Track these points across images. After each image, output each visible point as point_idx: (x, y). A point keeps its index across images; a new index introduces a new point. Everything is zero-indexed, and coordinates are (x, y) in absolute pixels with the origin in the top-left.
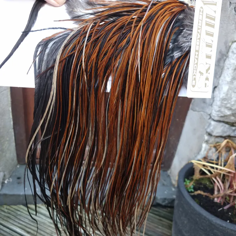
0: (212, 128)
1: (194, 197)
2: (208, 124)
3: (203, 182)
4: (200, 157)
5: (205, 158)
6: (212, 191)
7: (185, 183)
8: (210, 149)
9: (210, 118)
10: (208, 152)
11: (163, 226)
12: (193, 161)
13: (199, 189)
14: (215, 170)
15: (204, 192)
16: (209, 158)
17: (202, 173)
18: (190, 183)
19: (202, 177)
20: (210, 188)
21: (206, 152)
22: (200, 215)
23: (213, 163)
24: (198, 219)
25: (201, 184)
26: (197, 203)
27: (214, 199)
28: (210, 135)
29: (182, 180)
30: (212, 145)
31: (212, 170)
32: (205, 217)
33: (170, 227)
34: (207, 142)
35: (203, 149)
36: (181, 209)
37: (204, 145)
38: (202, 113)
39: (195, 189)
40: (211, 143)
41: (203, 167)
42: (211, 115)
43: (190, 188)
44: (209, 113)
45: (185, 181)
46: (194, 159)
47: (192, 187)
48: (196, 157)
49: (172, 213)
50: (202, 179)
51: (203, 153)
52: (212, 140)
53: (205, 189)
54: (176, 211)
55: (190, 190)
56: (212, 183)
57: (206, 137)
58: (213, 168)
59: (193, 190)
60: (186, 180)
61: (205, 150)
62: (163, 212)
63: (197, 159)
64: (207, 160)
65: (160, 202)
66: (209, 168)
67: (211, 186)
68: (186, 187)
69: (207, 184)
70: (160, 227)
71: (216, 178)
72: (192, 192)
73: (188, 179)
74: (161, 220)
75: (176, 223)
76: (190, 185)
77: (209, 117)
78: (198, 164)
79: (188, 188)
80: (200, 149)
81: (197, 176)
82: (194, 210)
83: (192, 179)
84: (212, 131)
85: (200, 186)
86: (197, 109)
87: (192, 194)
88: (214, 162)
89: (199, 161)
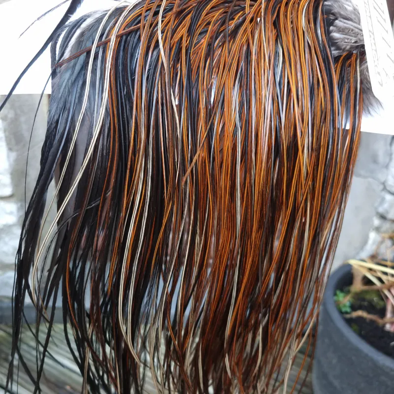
0: (386, 206)
1: (350, 322)
2: (379, 200)
3: (368, 297)
4: (365, 254)
5: (373, 258)
6: (382, 313)
7: (335, 298)
8: (382, 242)
9: (385, 189)
10: (378, 247)
12: (353, 262)
13: (360, 308)
14: (390, 278)
15: (369, 312)
16: (380, 257)
17: (367, 282)
18: (344, 297)
19: (366, 288)
20: (378, 307)
21: (374, 247)
22: (357, 351)
23: (386, 266)
24: (354, 358)
25: (364, 300)
26: (355, 331)
27: (384, 326)
28: (383, 217)
30: (386, 235)
31: (384, 278)
32: (367, 355)
34: (378, 229)
35: (370, 242)
36: (327, 340)
37: (373, 236)
38: (370, 180)
39: (354, 308)
40: (385, 232)
41: (369, 272)
42: (386, 184)
43: (345, 306)
44: (383, 180)
45: (335, 294)
46: (354, 258)
47: (348, 304)
48: (358, 253)
50: (366, 292)
51: (370, 248)
52: (387, 226)
53: (371, 308)
54: (319, 342)
55: (344, 310)
56: (382, 299)
57: (377, 222)
58: (385, 274)
59: (348, 310)
60: (338, 292)
61: (374, 243)
63: (358, 258)
64: (375, 260)
66: (380, 275)
67: (381, 303)
68: (337, 305)
69: (373, 300)
71: (389, 291)
72: (347, 313)
73: (342, 290)
76: (345, 300)
77: (381, 187)
78: (361, 266)
79: (341, 305)
80: (365, 242)
81: (357, 286)
82: (348, 342)
83: (348, 292)
84: (387, 212)
85: (362, 303)
86: (362, 172)
87: (348, 316)
88: (389, 263)
89: (363, 261)
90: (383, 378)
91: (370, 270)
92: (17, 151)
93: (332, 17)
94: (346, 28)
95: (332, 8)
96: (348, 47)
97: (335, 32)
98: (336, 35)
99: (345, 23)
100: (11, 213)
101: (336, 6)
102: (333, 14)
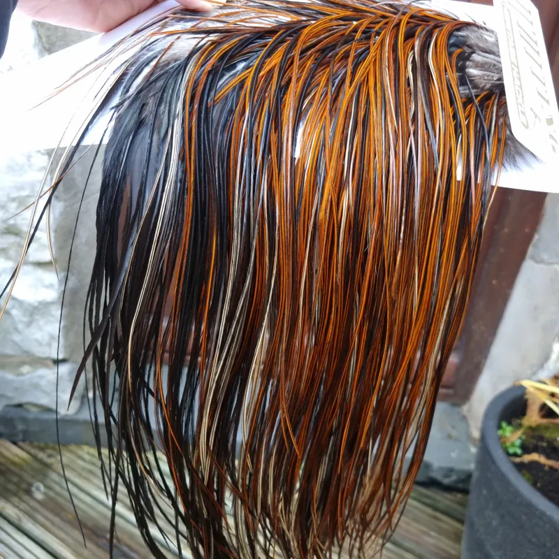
1: (520, 467)
3: (547, 435)
4: (544, 374)
5: (557, 379)
7: (500, 432)
11: (441, 531)
13: (536, 449)
15: (548, 457)
17: (547, 412)
18: (513, 432)
19: (545, 421)
22: (530, 506)
24: (524, 518)
25: (541, 438)
26: (528, 480)
29: (492, 423)
32: (543, 514)
33: (457, 538)
35: (554, 357)
36: (485, 492)
37: (557, 348)
39: (526, 449)
41: (550, 398)
43: (513, 445)
45: (499, 427)
46: (529, 378)
47: (518, 442)
48: (534, 373)
49: (463, 504)
50: (547, 428)
51: (553, 366)
53: (552, 451)
54: (472, 497)
55: (511, 451)
59: (519, 451)
60: (504, 424)
61: (558, 359)
62: (445, 499)
63: (535, 378)
65: (438, 476)
68: (502, 442)
70: (433, 534)
72: (515, 455)
73: (509, 423)
74: (436, 518)
75: (472, 525)
76: (513, 436)
78: (538, 389)
79: (508, 444)
80: (546, 357)
81: (533, 417)
82: (517, 494)
83: (520, 426)
85: (540, 444)
87: (518, 460)
89: (544, 383)
91: (552, 395)
93: (467, 50)
94: (486, 63)
95: (467, 40)
96: (488, 86)
97: (471, 67)
98: (472, 71)
99: (484, 57)
100: (51, 286)
101: (472, 37)
102: (469, 46)
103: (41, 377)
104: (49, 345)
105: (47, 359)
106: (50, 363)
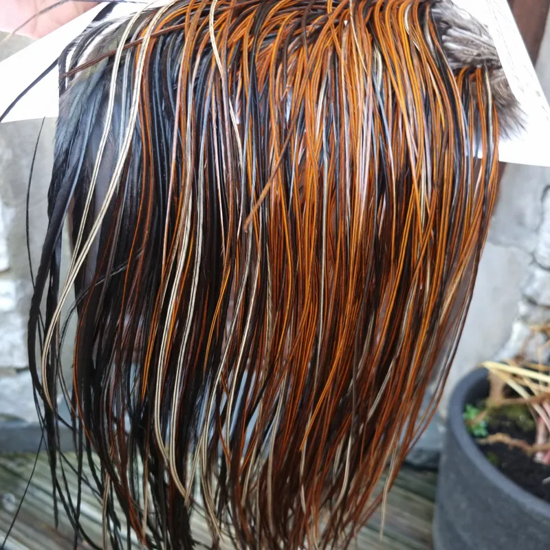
0: (536, 285)
1: (485, 449)
2: (527, 277)
3: (511, 414)
4: (507, 354)
5: (519, 359)
6: (531, 437)
7: (465, 415)
8: (531, 337)
9: (534, 261)
10: (526, 344)
11: (414, 512)
12: (490, 365)
13: (500, 429)
14: (542, 388)
15: (512, 436)
16: (528, 358)
17: (510, 393)
18: (478, 414)
19: (508, 401)
20: (525, 429)
21: (520, 344)
22: (495, 490)
23: (536, 371)
24: (490, 501)
25: (505, 418)
26: (493, 463)
27: (534, 455)
28: (532, 302)
29: (458, 408)
30: (537, 327)
31: (533, 387)
32: (508, 497)
33: (429, 517)
34: (525, 319)
35: (514, 336)
36: (452, 476)
37: (518, 328)
38: (514, 249)
39: (491, 430)
40: (536, 323)
41: (513, 379)
42: (536, 256)
43: (478, 427)
44: (531, 249)
45: (464, 410)
46: (491, 359)
47: (482, 424)
48: (496, 353)
49: (434, 483)
50: (509, 407)
51: (514, 345)
52: (537, 314)
53: (515, 430)
54: (442, 479)
55: (477, 432)
56: (531, 418)
57: (523, 308)
58: (536, 381)
59: (483, 432)
60: (469, 408)
61: (519, 338)
62: (415, 479)
63: (498, 359)
64: (521, 363)
66: (528, 383)
67: (530, 423)
68: (468, 425)
69: (518, 419)
70: (407, 514)
71: (541, 405)
72: (481, 437)
73: (474, 405)
74: (408, 498)
75: (442, 507)
76: (479, 419)
77: (530, 259)
78: (501, 370)
79: (473, 426)
80: (507, 337)
81: (496, 399)
82: (483, 478)
83: (483, 407)
84: (538, 295)
85: (503, 423)
86: (503, 239)
87: (483, 441)
88: (540, 367)
89: (504, 363)
90: (532, 530)
91: (514, 376)
92: (16, 206)
93: (443, 26)
94: (465, 39)
97: (449, 41)
98: (452, 45)
99: (461, 33)
100: (7, 295)
103: (5, 387)
104: (11, 354)
105: (10, 368)
106: (13, 372)
